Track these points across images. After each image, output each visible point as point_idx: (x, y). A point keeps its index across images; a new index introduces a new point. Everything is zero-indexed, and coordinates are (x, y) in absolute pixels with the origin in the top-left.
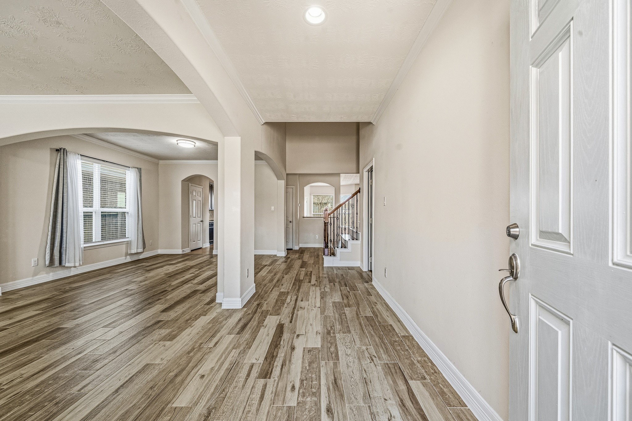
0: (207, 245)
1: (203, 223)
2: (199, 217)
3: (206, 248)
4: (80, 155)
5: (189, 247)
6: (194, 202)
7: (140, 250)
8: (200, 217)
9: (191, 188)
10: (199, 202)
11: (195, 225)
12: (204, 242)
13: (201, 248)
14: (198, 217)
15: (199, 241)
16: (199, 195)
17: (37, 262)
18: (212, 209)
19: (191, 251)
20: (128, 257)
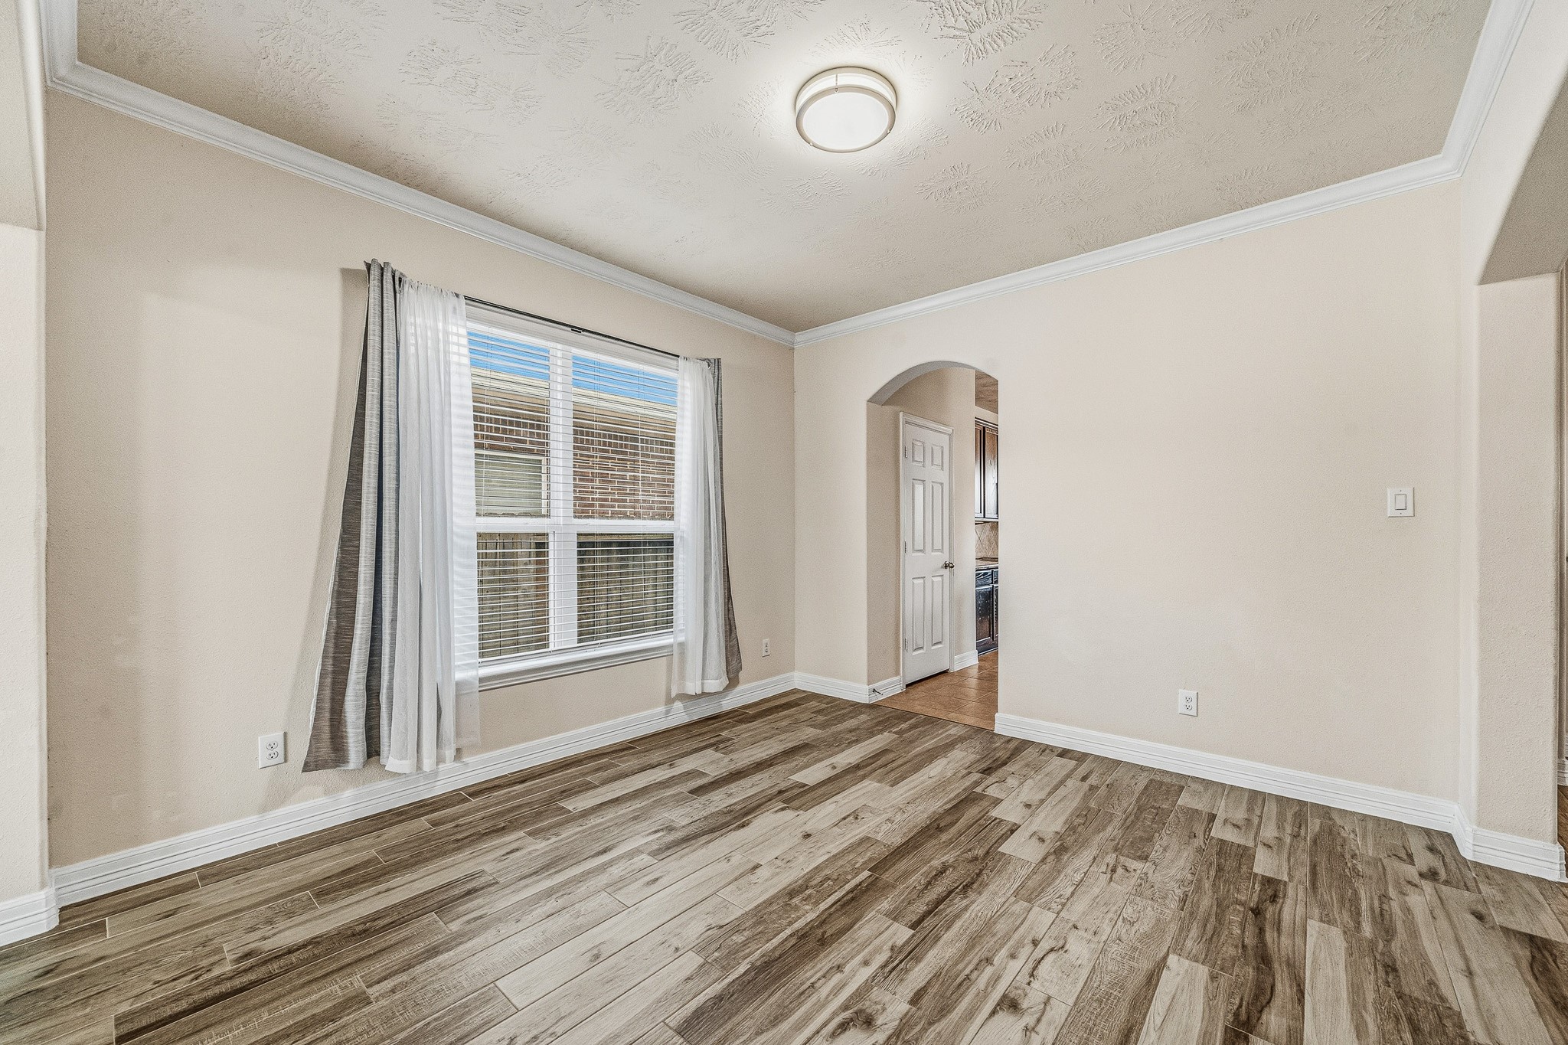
0: (970, 659)
1: (952, 574)
2: (938, 550)
3: (962, 673)
4: (466, 298)
5: (897, 673)
6: (919, 488)
7: (714, 685)
8: (942, 550)
9: (908, 433)
10: (937, 488)
11: (921, 581)
12: (957, 648)
13: (945, 672)
14: (933, 550)
15: (939, 646)
16: (938, 461)
17: (280, 749)
18: (984, 517)
19: (907, 686)
20: (678, 705)
